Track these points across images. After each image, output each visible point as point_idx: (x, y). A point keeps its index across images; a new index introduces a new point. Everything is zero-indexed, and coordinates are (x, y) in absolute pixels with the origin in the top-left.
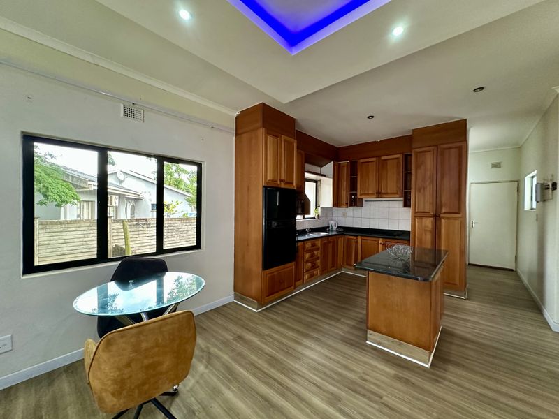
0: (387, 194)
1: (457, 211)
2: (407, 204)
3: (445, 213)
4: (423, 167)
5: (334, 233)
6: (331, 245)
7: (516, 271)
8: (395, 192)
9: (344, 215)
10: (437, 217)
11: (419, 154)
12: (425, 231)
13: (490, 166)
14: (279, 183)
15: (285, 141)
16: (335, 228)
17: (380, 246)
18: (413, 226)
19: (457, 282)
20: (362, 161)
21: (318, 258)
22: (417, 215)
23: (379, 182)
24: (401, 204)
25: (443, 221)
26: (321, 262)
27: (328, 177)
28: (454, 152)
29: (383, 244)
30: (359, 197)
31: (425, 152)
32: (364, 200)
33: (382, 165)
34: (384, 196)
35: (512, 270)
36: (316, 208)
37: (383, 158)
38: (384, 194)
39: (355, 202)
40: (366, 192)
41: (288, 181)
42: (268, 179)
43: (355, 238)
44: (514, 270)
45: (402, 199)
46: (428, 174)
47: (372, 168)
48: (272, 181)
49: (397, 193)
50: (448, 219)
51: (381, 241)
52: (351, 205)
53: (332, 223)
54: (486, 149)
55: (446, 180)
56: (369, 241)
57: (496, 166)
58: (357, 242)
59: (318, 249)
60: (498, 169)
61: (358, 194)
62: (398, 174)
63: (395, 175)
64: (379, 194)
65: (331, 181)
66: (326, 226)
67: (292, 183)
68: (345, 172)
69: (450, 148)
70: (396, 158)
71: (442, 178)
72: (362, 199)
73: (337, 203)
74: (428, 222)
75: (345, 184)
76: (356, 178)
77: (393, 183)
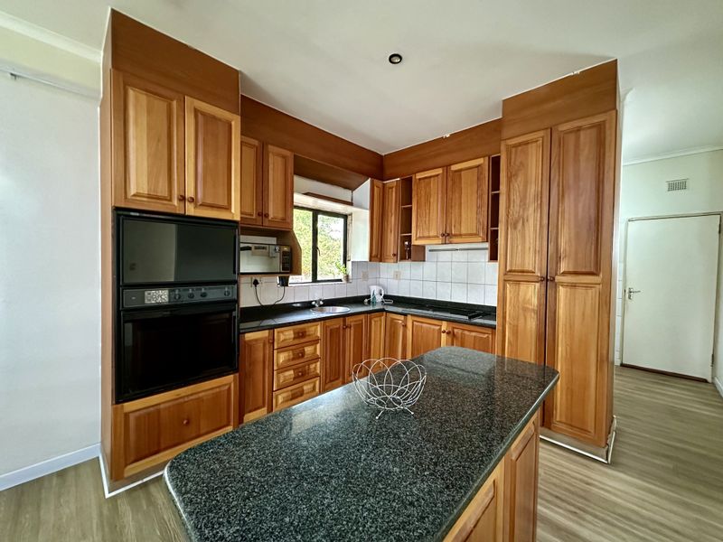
0: (460, 235)
1: (593, 270)
2: (494, 257)
3: (564, 273)
4: (520, 178)
5: (376, 308)
6: (350, 334)
7: (713, 384)
8: (475, 232)
9: (397, 276)
10: (548, 281)
11: (514, 150)
12: (525, 310)
13: (666, 187)
14: (175, 202)
15: (196, 111)
16: (379, 299)
17: (444, 336)
18: (502, 298)
19: (590, 426)
20: (419, 176)
21: (316, 359)
22: (511, 277)
23: (447, 211)
24: (487, 254)
25: (562, 291)
26: (324, 367)
27: (360, 206)
29: (448, 333)
30: (415, 242)
31: (527, 143)
32: (427, 249)
33: (452, 182)
34: (455, 240)
35: (705, 381)
36: (345, 262)
37: (454, 168)
38: (455, 235)
39: (410, 253)
40: (426, 234)
41: (209, 201)
42: (133, 190)
43: (402, 317)
44: (710, 380)
45: (487, 245)
46: (532, 190)
47: (436, 188)
48: (149, 196)
49: (476, 235)
50: (573, 286)
51: (444, 326)
52: (403, 258)
53: (374, 290)
54: (664, 153)
55: (569, 203)
56: (424, 325)
57: (677, 186)
58: (405, 326)
59: (316, 341)
60: (682, 192)
61: (413, 238)
62: (480, 197)
63: (475, 196)
64: (447, 236)
67: (228, 208)
68: (393, 197)
70: (478, 166)
71: (561, 197)
72: (423, 247)
73: (377, 255)
74: (531, 293)
75: (393, 221)
76: (411, 209)
77: (471, 215)
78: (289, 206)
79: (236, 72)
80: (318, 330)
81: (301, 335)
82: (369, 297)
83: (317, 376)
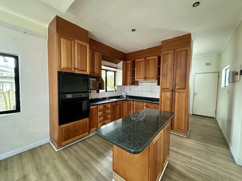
0: (149, 78)
1: (184, 88)
2: (159, 84)
3: (177, 89)
4: (166, 63)
5: (124, 99)
6: (118, 107)
7: (216, 118)
8: (153, 77)
9: (130, 90)
10: (173, 91)
11: (164, 55)
12: (167, 99)
13: (205, 64)
14: (73, 70)
15: (78, 44)
16: (125, 96)
17: (145, 107)
18: (161, 96)
19: (183, 128)
20: (137, 60)
21: (108, 114)
22: (163, 90)
23: (145, 72)
24: (156, 83)
25: (176, 93)
26: (111, 116)
27: (119, 69)
28: (183, 53)
29: (146, 106)
30: (136, 80)
31: (168, 53)
32: (139, 82)
33: (147, 62)
34: (148, 79)
35: (213, 118)
36: (115, 86)
37: (148, 58)
38: (148, 78)
39: (134, 83)
40: (139, 78)
41: (81, 69)
42: (62, 67)
43: (132, 102)
44: (215, 117)
45: (157, 81)
46: (169, 66)
47: (142, 64)
48: (67, 68)
49: (154, 78)
50: (179, 92)
51: (145, 104)
52: (132, 85)
53: (123, 94)
54: (204, 55)
55: (178, 70)
56: (139, 104)
57: (208, 64)
58: (133, 104)
59: (108, 109)
60: (209, 66)
61: (135, 79)
62: (155, 67)
63: (154, 67)
64: (145, 78)
65: (121, 71)
66: (120, 95)
67: (86, 71)
68: (129, 67)
69: (181, 51)
70: (154, 58)
71: (176, 69)
72: (138, 81)
73: (125, 83)
74: (168, 94)
75: (129, 74)
76: (135, 70)
77: (152, 72)
78: (101, 69)
79: (87, 32)
80: (109, 106)
81: (105, 107)
82: (122, 96)
83: (109, 119)
